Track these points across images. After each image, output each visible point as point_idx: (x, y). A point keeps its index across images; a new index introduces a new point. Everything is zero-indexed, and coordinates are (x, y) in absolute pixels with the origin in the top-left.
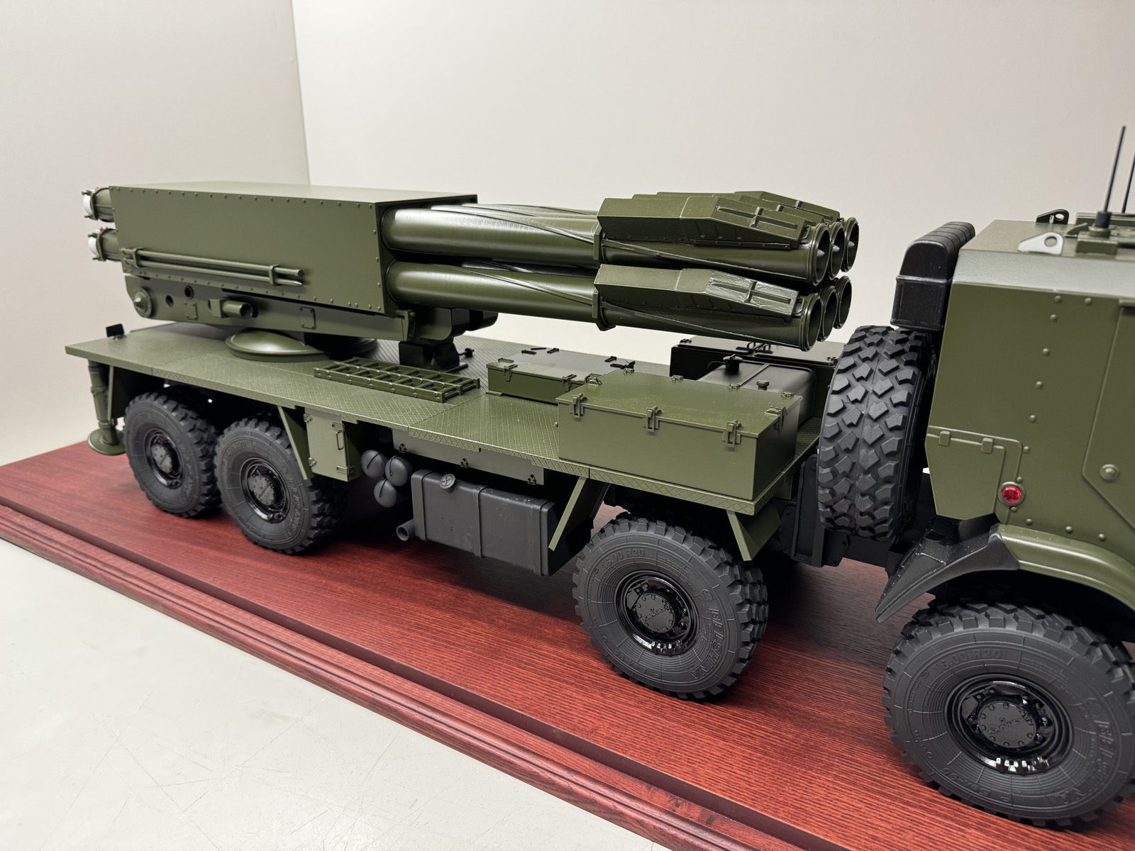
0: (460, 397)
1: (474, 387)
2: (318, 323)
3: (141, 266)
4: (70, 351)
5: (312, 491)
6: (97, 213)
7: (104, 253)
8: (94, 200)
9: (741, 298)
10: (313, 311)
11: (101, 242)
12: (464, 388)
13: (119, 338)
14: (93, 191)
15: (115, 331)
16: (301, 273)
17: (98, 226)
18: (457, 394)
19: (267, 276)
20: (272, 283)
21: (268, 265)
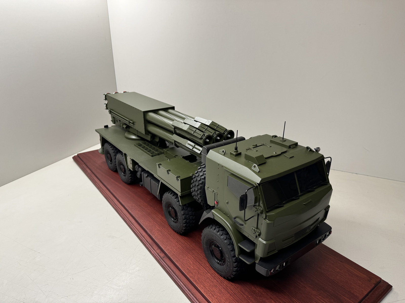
0: (157, 156)
1: (162, 153)
4: (97, 131)
5: (129, 172)
9: (191, 148)
10: (137, 131)
12: (159, 154)
14: (106, 94)
15: (106, 127)
16: (133, 123)
17: (106, 102)
18: (157, 155)
19: (128, 121)
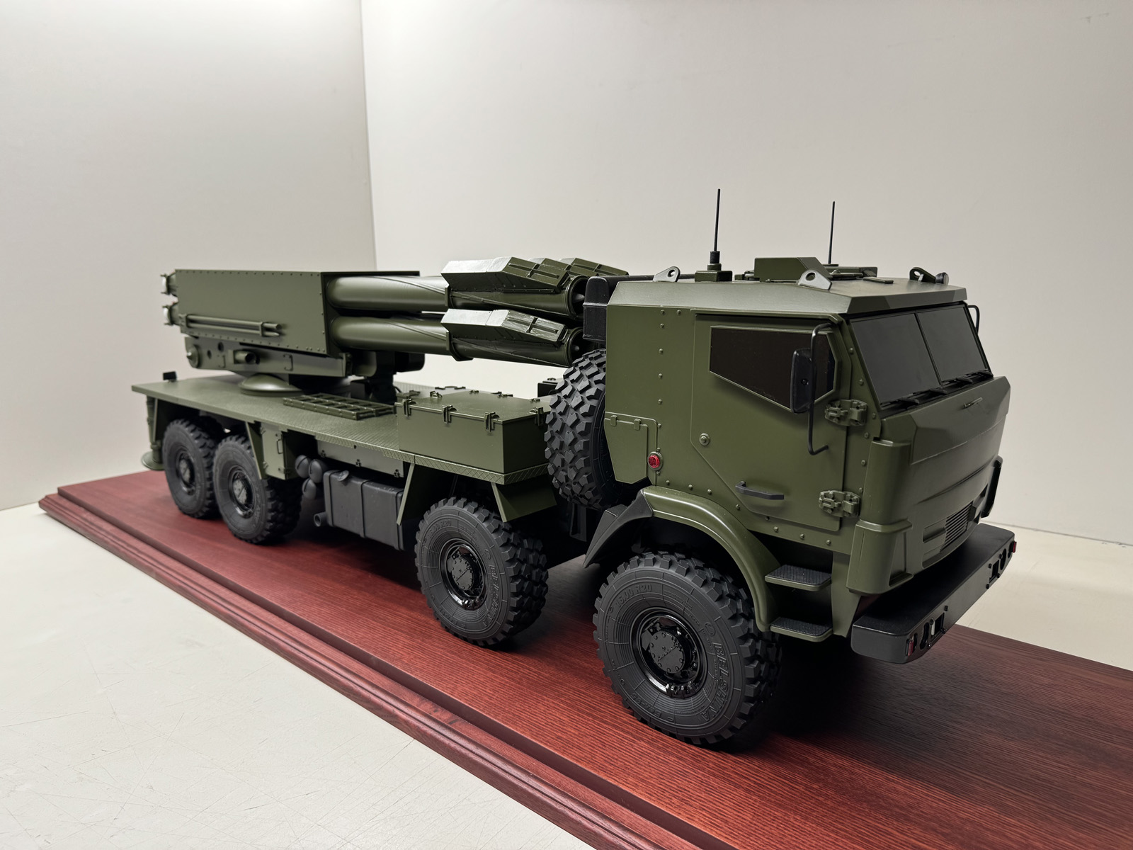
0: (375, 418)
1: (391, 413)
2: (295, 366)
3: (189, 327)
4: (135, 389)
5: (268, 490)
6: (169, 290)
7: (172, 321)
8: (168, 279)
9: (524, 329)
10: (291, 357)
11: (171, 309)
12: (380, 413)
13: (173, 381)
14: (169, 274)
15: (170, 376)
16: (279, 327)
17: (171, 299)
18: (373, 416)
19: (258, 330)
20: (261, 334)
21: (259, 321)
